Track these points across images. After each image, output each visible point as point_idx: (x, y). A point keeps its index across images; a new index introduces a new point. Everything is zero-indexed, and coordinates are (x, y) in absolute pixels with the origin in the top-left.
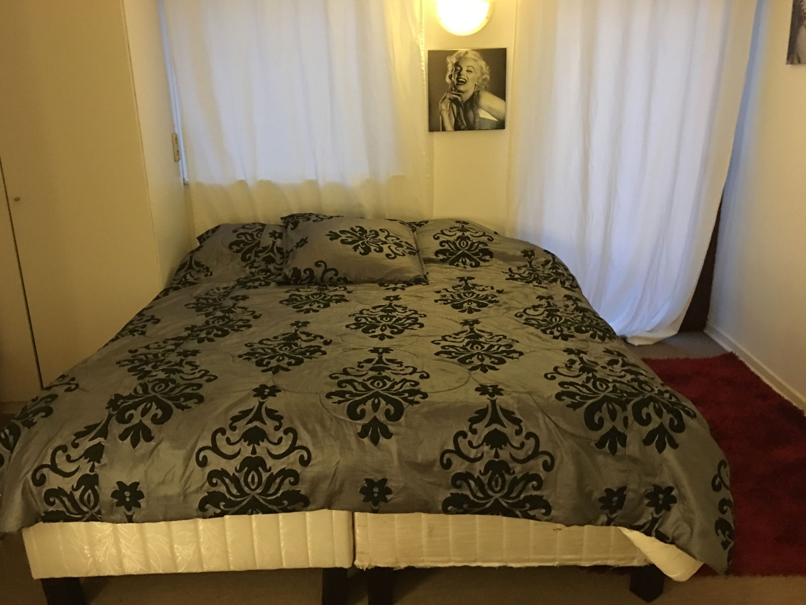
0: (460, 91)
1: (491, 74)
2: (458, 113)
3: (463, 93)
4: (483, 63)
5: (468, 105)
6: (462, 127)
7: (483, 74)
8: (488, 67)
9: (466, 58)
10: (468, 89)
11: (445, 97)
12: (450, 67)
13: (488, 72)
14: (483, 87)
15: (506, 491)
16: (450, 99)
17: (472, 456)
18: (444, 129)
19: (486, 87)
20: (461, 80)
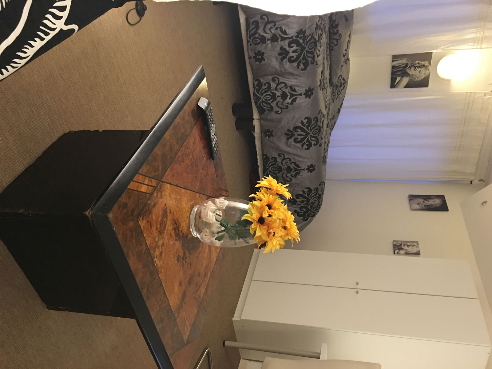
0: (411, 68)
1: (417, 81)
2: (400, 67)
3: (410, 69)
4: (423, 77)
5: (404, 72)
6: (393, 70)
7: (418, 78)
8: (420, 80)
9: (426, 70)
10: (411, 72)
11: (409, 61)
12: (423, 63)
13: (418, 80)
14: (412, 78)
15: (272, 171)
16: (408, 63)
17: (283, 163)
18: (393, 61)
19: (411, 79)
20: (416, 68)
